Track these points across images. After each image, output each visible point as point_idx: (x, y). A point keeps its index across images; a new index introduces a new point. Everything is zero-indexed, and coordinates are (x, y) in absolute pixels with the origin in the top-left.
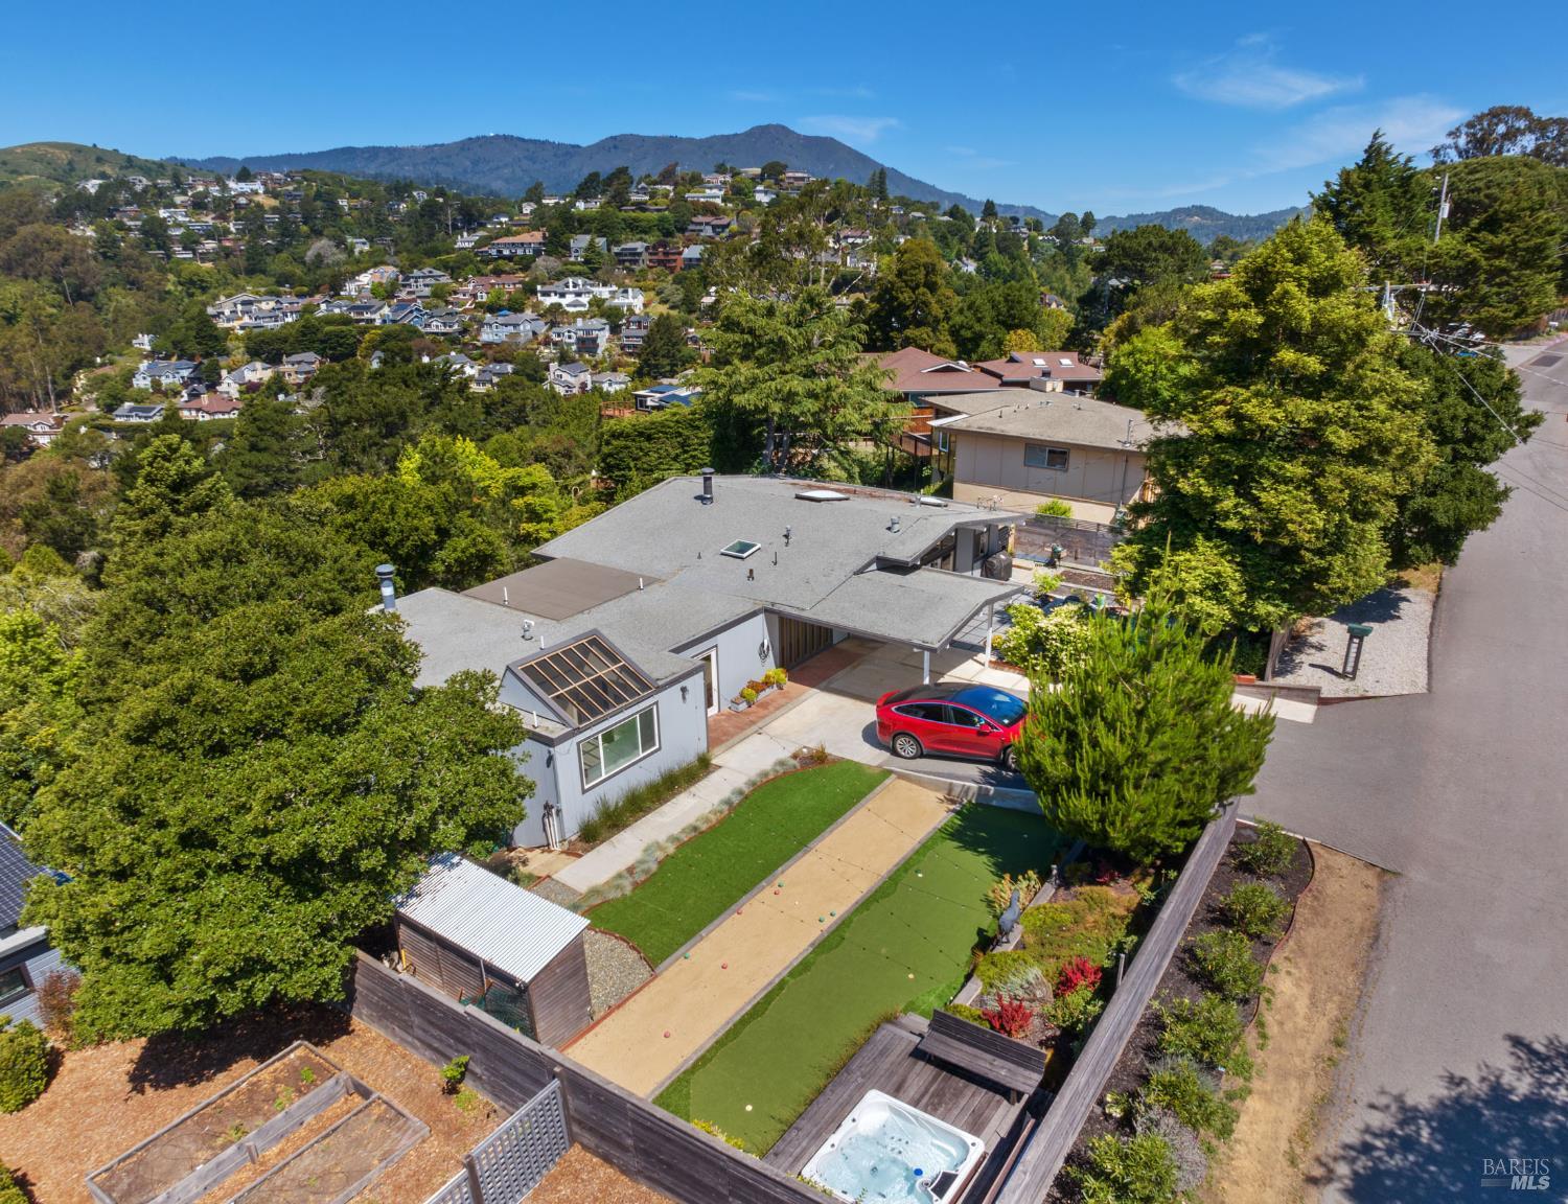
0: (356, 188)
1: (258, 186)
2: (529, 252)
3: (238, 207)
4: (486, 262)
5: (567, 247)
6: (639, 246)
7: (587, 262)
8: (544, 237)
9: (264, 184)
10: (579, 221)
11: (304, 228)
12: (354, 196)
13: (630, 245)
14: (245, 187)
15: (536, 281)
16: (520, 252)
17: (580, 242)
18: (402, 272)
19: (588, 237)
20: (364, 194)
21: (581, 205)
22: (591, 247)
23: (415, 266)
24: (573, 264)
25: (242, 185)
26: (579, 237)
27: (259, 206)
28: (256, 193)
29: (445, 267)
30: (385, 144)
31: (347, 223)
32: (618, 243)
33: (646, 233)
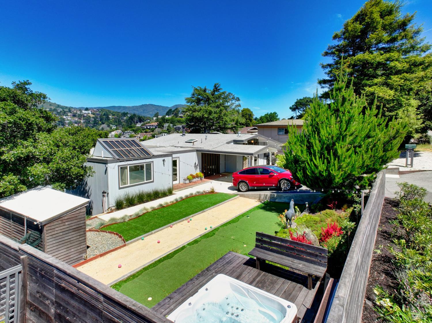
0: (114, 113)
1: (90, 112)
2: (154, 127)
3: (84, 116)
4: (144, 130)
5: (163, 126)
6: (181, 126)
7: (168, 130)
8: (158, 124)
9: (91, 111)
10: (166, 120)
11: (100, 122)
12: (113, 115)
13: (178, 126)
14: (87, 112)
15: (155, 134)
16: (152, 127)
17: (166, 125)
18: (123, 132)
19: (168, 124)
20: (116, 115)
21: (167, 117)
22: (169, 126)
23: (126, 130)
24: (164, 130)
25: (86, 111)
26: (166, 124)
27: (89, 116)
28: (89, 113)
29: (134, 131)
30: (123, 105)
31: (111, 122)
32: (175, 125)
33: (182, 123)
